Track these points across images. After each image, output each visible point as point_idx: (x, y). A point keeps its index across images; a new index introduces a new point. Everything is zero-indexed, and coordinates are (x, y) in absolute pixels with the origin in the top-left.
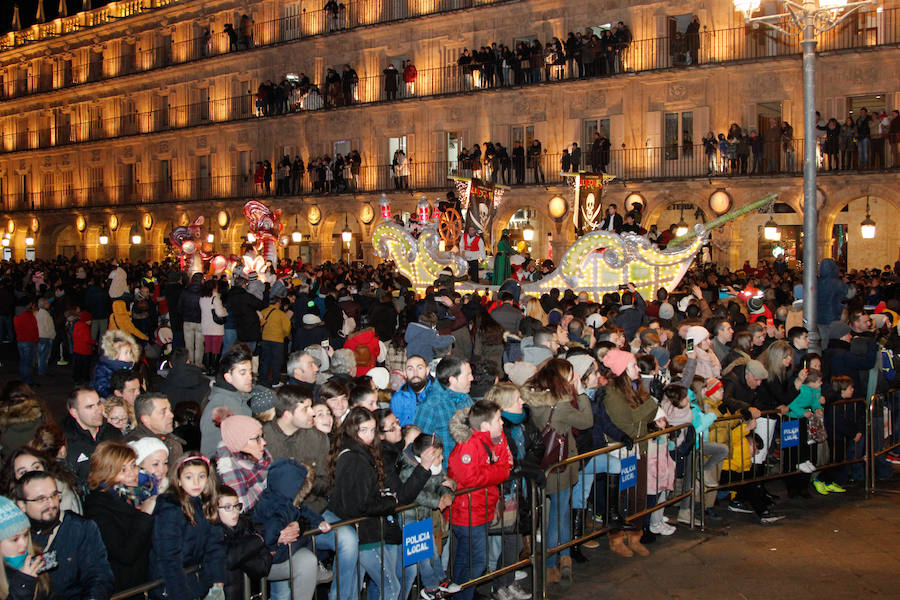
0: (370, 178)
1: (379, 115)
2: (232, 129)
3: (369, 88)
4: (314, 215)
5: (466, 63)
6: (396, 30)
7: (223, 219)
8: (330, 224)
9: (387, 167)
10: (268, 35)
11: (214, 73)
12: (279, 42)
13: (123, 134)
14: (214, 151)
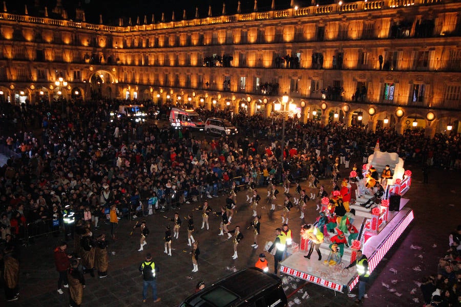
0: (235, 88)
1: (239, 70)
2: (197, 68)
7: (194, 94)
8: (224, 99)
9: (239, 86)
10: (208, 42)
11: (192, 51)
12: (211, 45)
13: (165, 65)
14: (192, 74)
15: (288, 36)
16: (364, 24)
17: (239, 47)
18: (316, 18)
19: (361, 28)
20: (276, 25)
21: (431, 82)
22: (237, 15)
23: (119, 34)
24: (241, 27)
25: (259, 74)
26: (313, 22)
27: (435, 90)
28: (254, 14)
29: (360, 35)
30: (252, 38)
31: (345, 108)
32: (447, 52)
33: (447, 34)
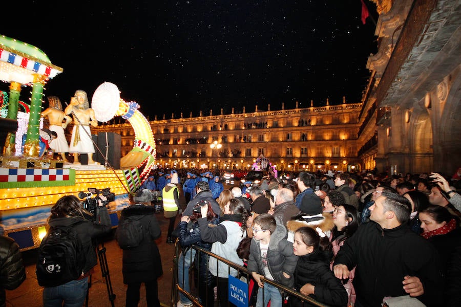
0: (171, 155)
1: (173, 146)
3: (171, 142)
4: (161, 160)
5: (187, 140)
6: (176, 134)
8: (164, 162)
9: (173, 154)
13: (126, 145)
15: (200, 129)
16: (235, 124)
17: (173, 135)
18: (213, 121)
19: (234, 125)
20: (193, 124)
21: (266, 147)
22: (172, 120)
23: (97, 130)
24: (174, 125)
25: (184, 147)
26: (212, 123)
27: (268, 150)
28: (181, 119)
29: (234, 128)
30: (180, 130)
31: (230, 161)
32: (270, 135)
33: (270, 128)
